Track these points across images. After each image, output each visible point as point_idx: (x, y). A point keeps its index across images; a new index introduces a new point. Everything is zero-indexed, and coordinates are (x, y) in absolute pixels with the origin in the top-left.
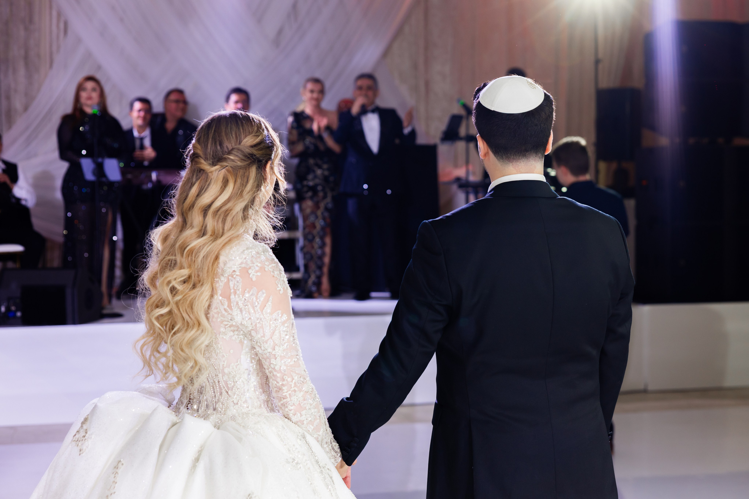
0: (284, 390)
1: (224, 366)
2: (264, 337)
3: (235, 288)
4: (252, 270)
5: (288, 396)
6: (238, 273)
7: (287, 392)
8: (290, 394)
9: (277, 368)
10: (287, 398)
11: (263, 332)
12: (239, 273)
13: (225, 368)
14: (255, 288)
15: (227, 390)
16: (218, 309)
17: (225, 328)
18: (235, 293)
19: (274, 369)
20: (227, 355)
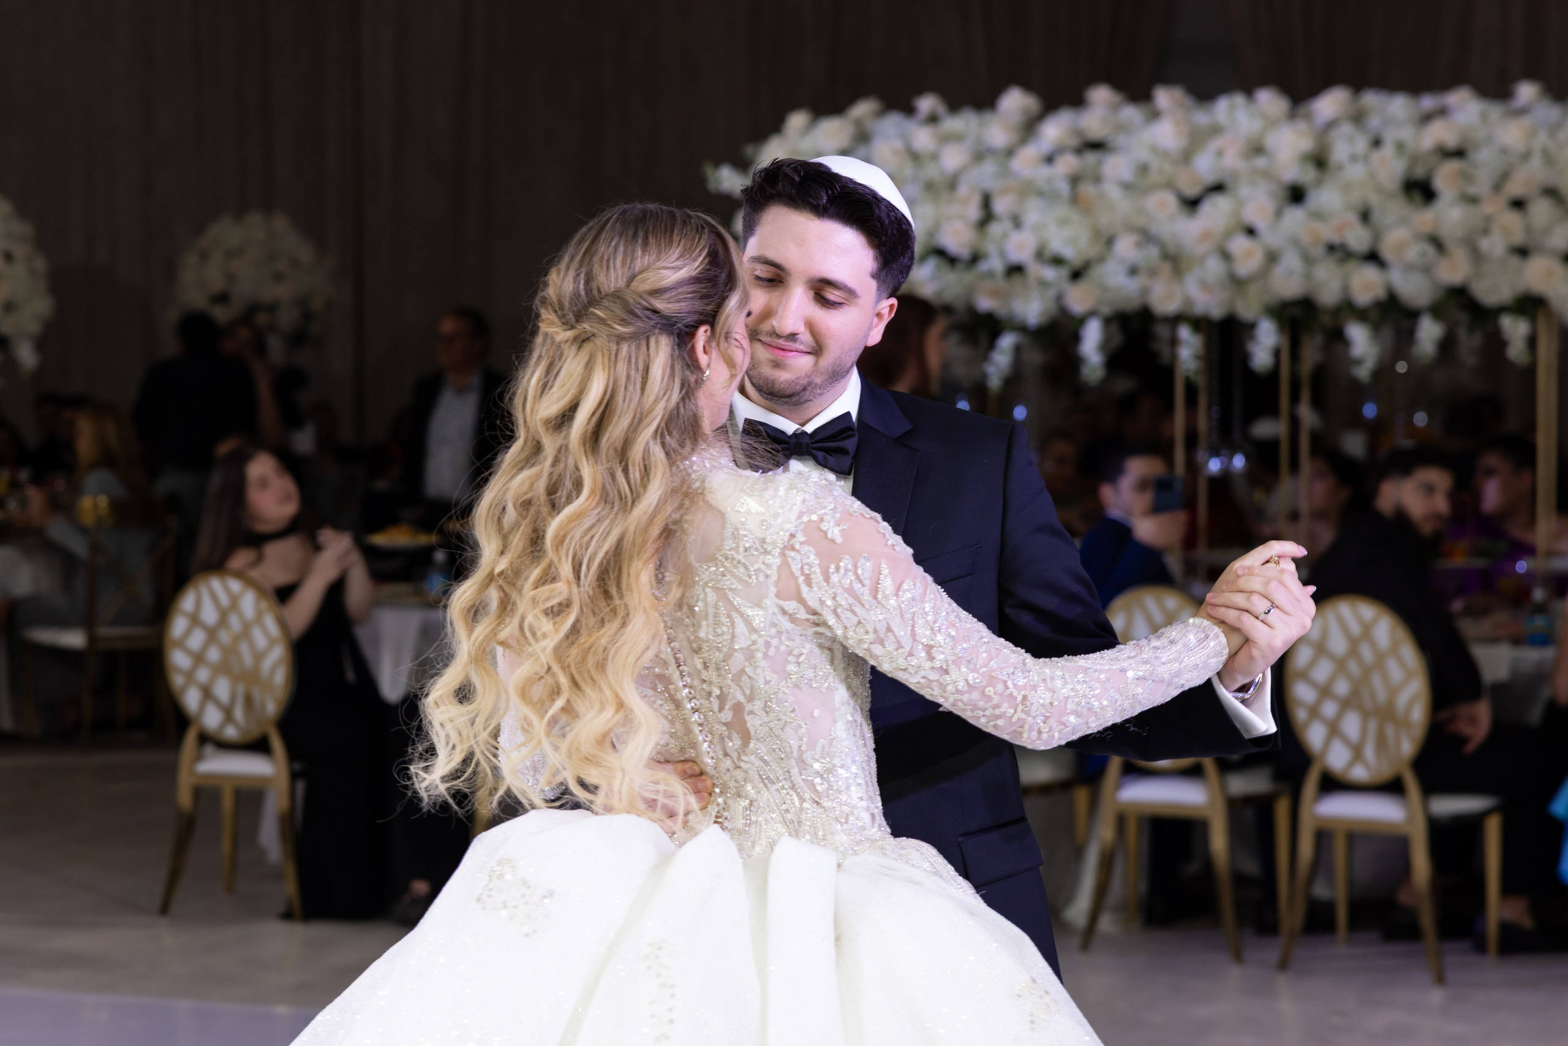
0: (1006, 712)
1: (802, 748)
2: (903, 647)
3: (807, 572)
4: (829, 522)
5: (1024, 716)
6: (801, 537)
7: (1015, 712)
8: (1022, 711)
9: (961, 685)
10: (1024, 719)
11: (896, 637)
12: (805, 536)
13: (806, 751)
14: (847, 557)
15: (817, 799)
16: (778, 627)
17: (799, 664)
18: (809, 582)
19: (958, 692)
20: (808, 722)
